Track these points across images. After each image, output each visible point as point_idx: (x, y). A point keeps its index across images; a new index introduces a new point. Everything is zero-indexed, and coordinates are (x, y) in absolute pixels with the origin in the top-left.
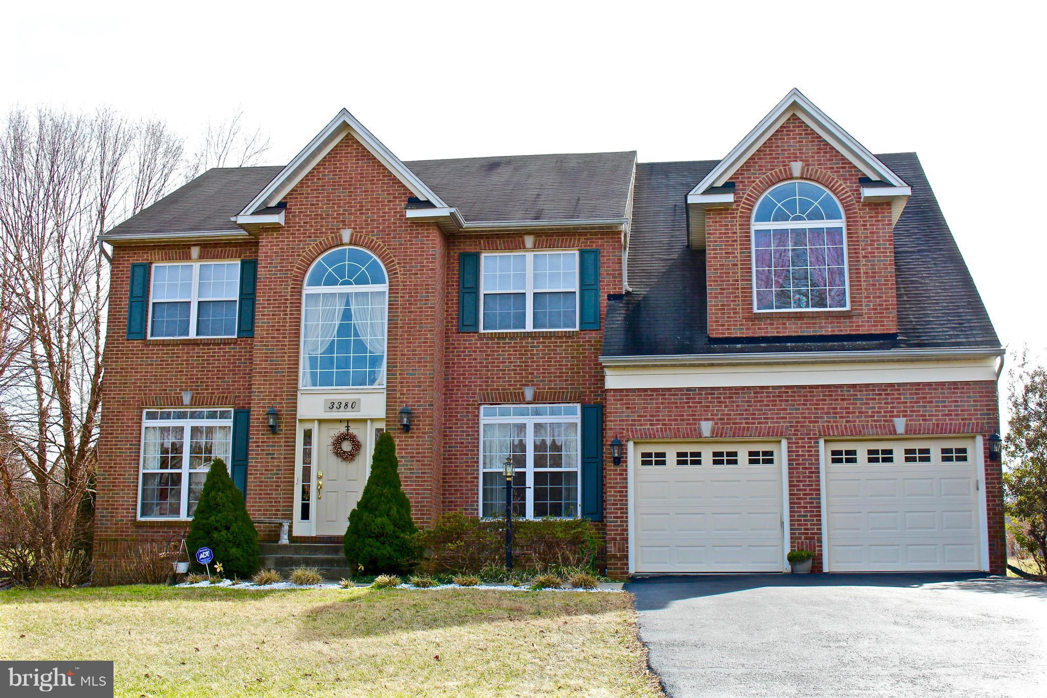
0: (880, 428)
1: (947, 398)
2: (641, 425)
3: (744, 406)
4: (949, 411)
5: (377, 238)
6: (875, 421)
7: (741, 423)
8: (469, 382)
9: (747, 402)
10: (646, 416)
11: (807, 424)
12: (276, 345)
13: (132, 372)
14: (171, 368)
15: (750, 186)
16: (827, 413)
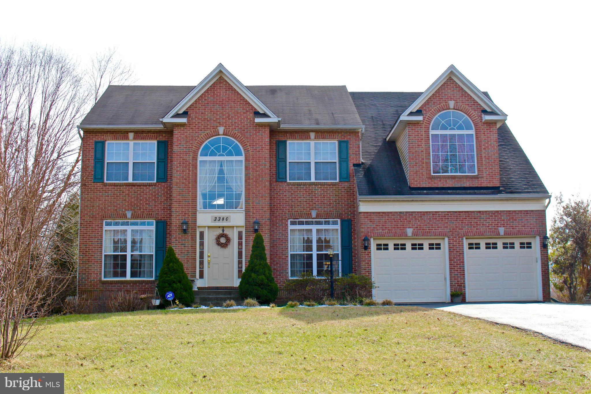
0: (492, 232)
1: (523, 218)
2: (378, 230)
3: (427, 221)
4: (524, 224)
5: (238, 132)
6: (490, 229)
7: (426, 229)
8: (283, 207)
9: (429, 219)
10: (380, 226)
11: (458, 230)
12: (185, 187)
13: (97, 200)
14: (119, 198)
15: (429, 112)
16: (467, 225)
